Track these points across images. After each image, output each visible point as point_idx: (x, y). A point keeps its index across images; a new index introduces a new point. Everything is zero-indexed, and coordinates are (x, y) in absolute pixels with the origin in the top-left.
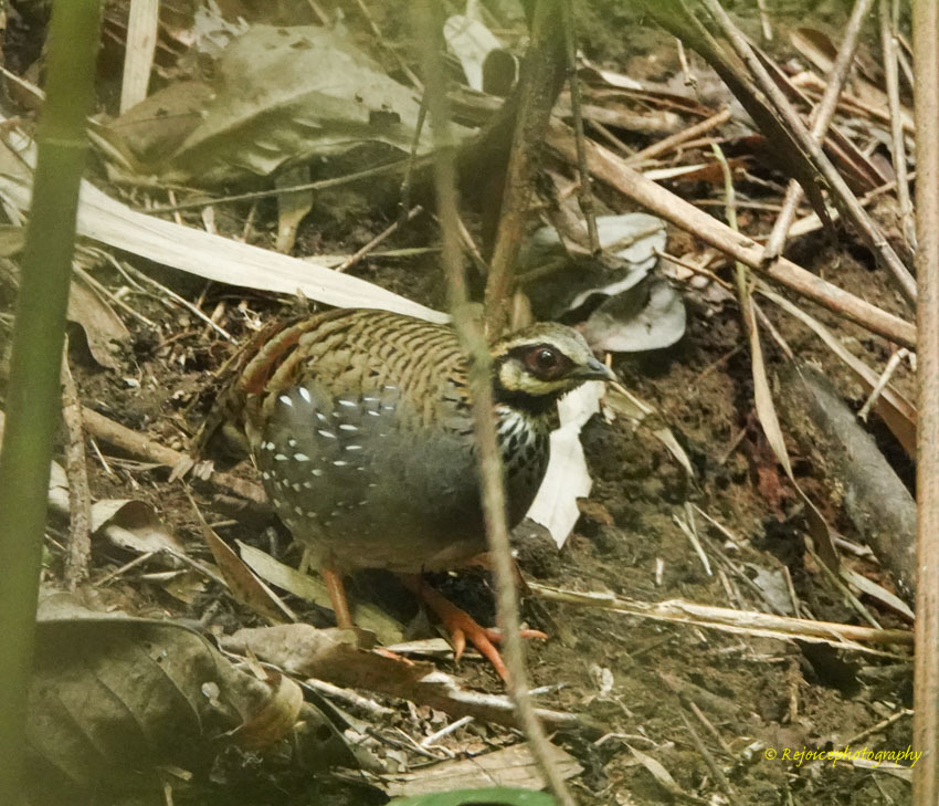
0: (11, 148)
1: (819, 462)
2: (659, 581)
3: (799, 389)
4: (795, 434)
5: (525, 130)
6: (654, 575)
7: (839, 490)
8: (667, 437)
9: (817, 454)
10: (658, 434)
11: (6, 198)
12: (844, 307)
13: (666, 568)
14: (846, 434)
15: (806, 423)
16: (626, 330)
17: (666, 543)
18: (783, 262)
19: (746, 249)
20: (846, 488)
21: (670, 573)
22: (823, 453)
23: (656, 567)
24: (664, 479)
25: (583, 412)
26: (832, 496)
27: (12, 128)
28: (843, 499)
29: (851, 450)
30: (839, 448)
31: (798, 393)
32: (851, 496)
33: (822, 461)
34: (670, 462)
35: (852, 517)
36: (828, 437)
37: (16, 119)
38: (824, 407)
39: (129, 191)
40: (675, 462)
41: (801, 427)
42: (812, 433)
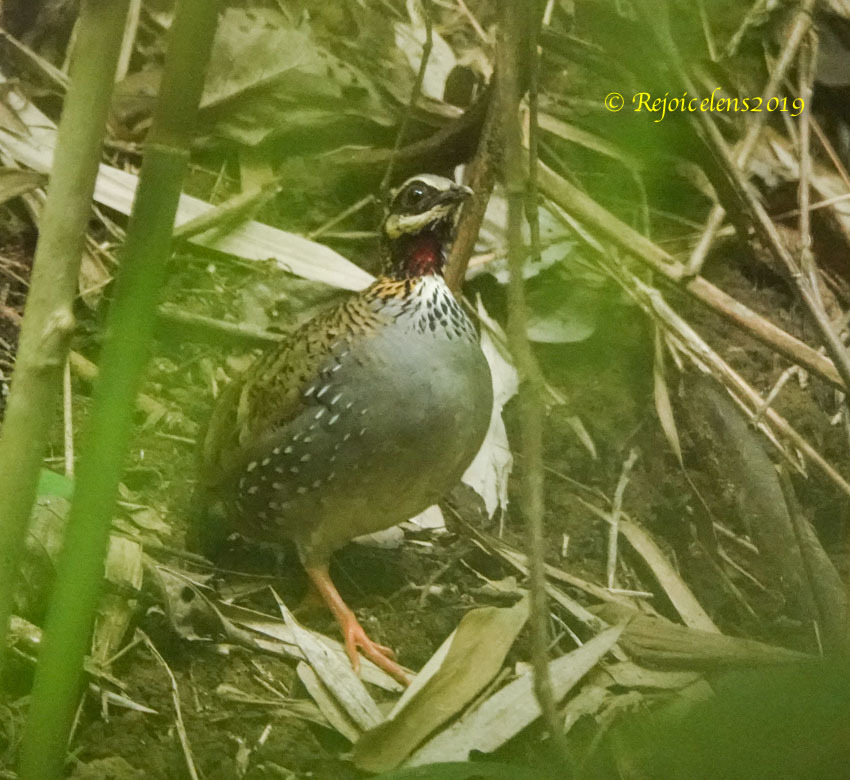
0: (9, 107)
1: (715, 462)
2: (564, 553)
3: (701, 396)
4: (694, 436)
5: (489, 143)
6: (561, 549)
7: (731, 490)
8: (577, 425)
9: (712, 456)
10: (568, 420)
11: (4, 150)
12: (751, 327)
13: (570, 542)
14: (741, 441)
15: (705, 427)
16: (544, 323)
17: (573, 521)
18: (700, 280)
19: (668, 266)
20: (737, 489)
21: (575, 547)
22: (719, 455)
23: (562, 541)
24: (570, 461)
25: (504, 393)
26: (724, 494)
27: (11, 87)
28: (734, 497)
29: (745, 455)
30: (734, 453)
31: (700, 400)
32: (741, 497)
33: (717, 462)
34: (577, 447)
35: (740, 515)
36: (724, 442)
37: (16, 80)
38: (721, 414)
39: (111, 155)
40: (582, 447)
41: (700, 429)
42: (709, 436)
